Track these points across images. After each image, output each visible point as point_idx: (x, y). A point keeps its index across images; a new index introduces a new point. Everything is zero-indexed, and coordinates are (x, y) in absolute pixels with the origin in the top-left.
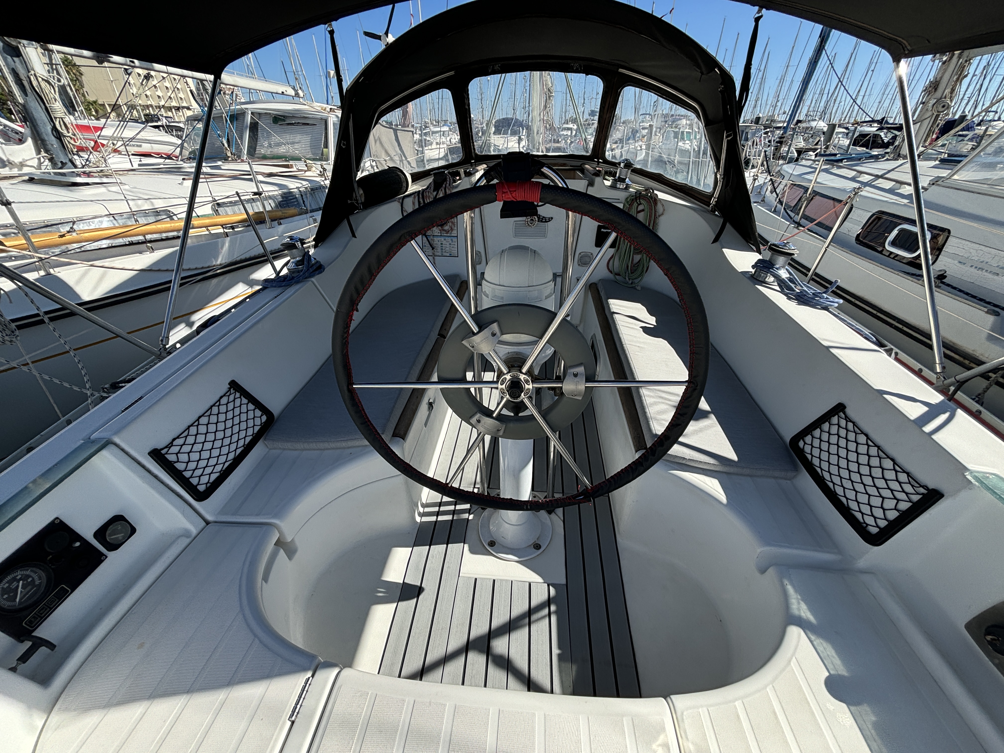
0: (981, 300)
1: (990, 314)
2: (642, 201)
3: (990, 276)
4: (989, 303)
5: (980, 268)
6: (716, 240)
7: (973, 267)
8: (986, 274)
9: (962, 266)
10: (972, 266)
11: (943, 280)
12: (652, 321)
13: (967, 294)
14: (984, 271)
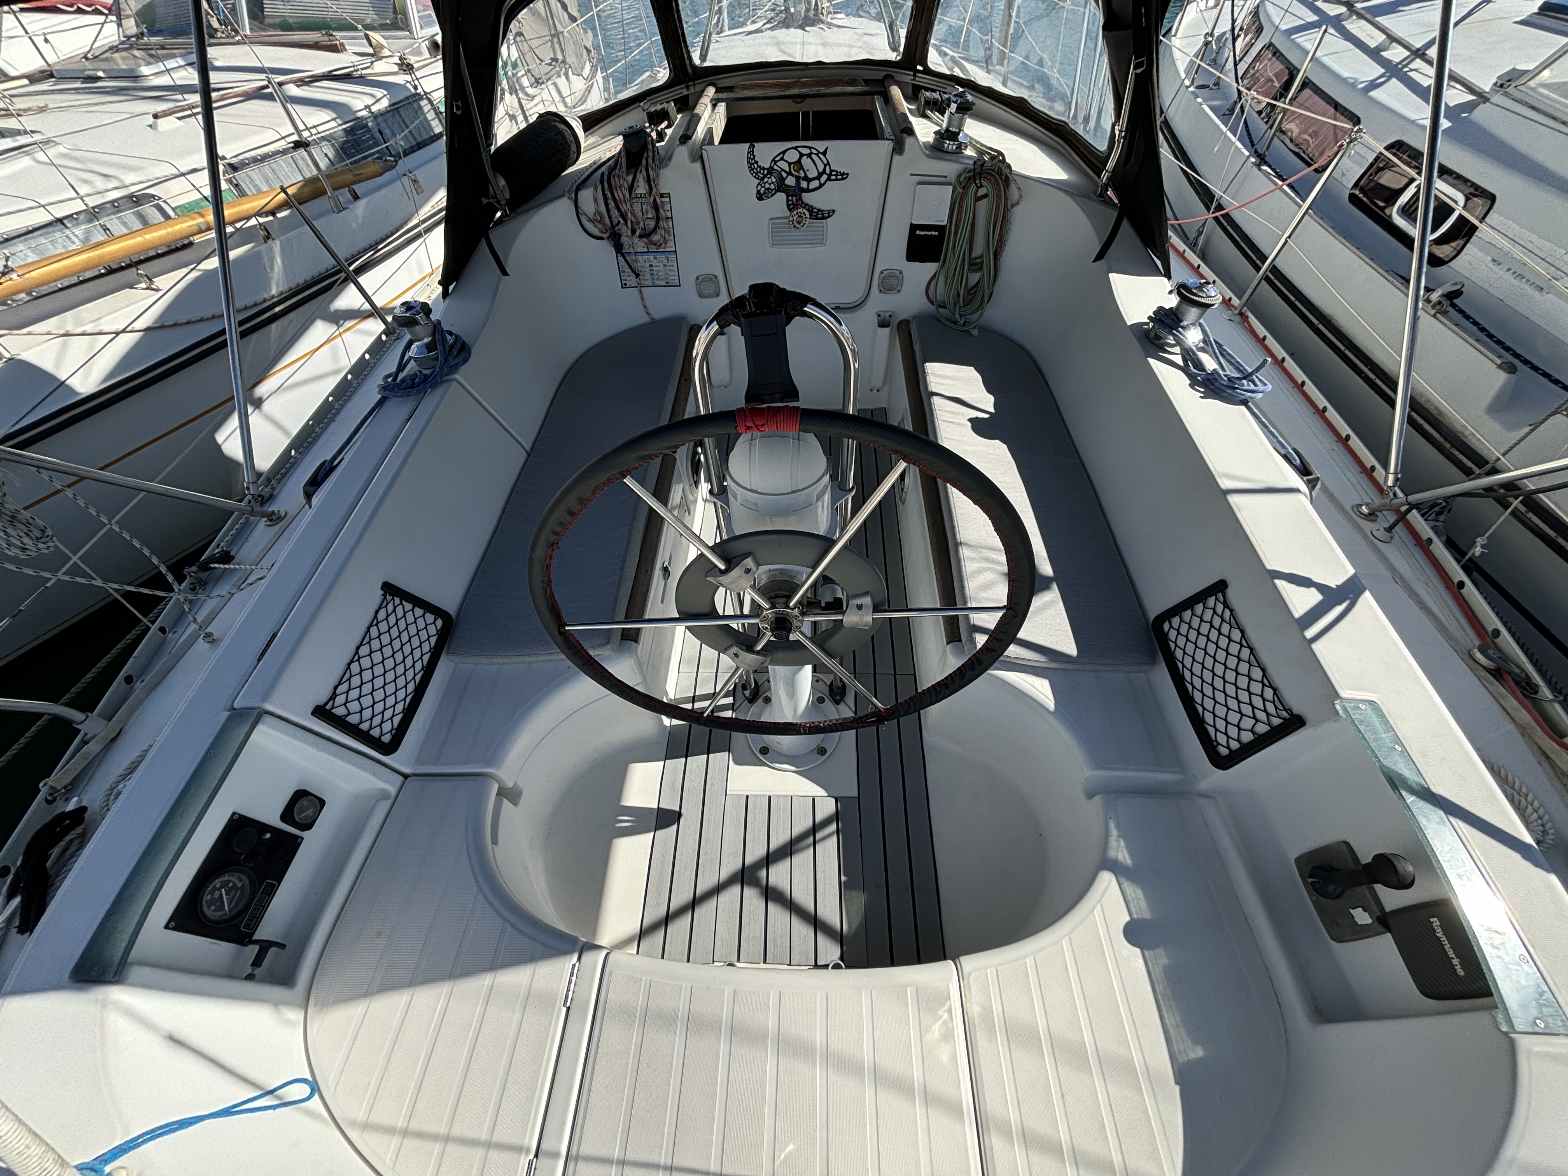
0: (1499, 342)
1: (1504, 370)
2: (984, 183)
3: (1530, 290)
4: (1508, 349)
5: (1519, 275)
6: (1100, 256)
7: (1511, 272)
8: (1527, 287)
9: (1496, 268)
10: (1509, 270)
11: (1455, 301)
12: (987, 402)
13: (1483, 330)
14: (1524, 280)
